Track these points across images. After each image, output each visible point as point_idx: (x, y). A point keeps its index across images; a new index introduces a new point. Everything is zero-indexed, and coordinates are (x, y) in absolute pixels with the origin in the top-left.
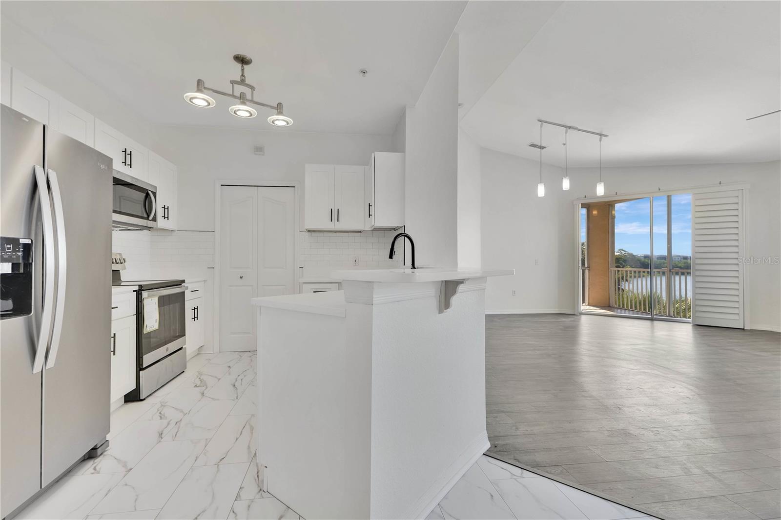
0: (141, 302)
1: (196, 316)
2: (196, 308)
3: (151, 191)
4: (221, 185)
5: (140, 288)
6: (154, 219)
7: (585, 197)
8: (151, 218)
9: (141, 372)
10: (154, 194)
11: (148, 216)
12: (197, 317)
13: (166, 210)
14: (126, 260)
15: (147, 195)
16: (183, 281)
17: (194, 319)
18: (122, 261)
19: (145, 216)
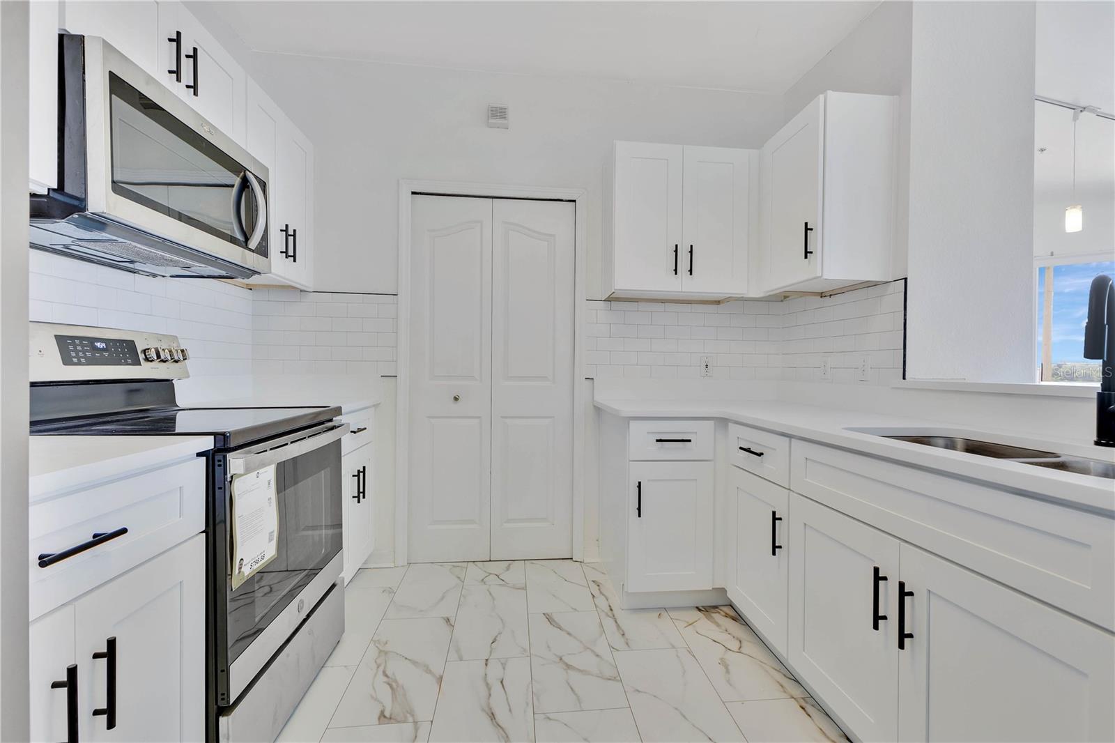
0: (223, 488)
1: (361, 490)
2: (362, 470)
3: (256, 177)
4: (413, 193)
5: (220, 445)
6: (263, 250)
7: (1052, 254)
8: (253, 244)
9: (222, 720)
10: (264, 185)
11: (247, 239)
12: (364, 493)
13: (291, 239)
14: (189, 353)
15: (245, 184)
16: (338, 411)
17: (358, 497)
18: (179, 356)
19: (239, 236)
